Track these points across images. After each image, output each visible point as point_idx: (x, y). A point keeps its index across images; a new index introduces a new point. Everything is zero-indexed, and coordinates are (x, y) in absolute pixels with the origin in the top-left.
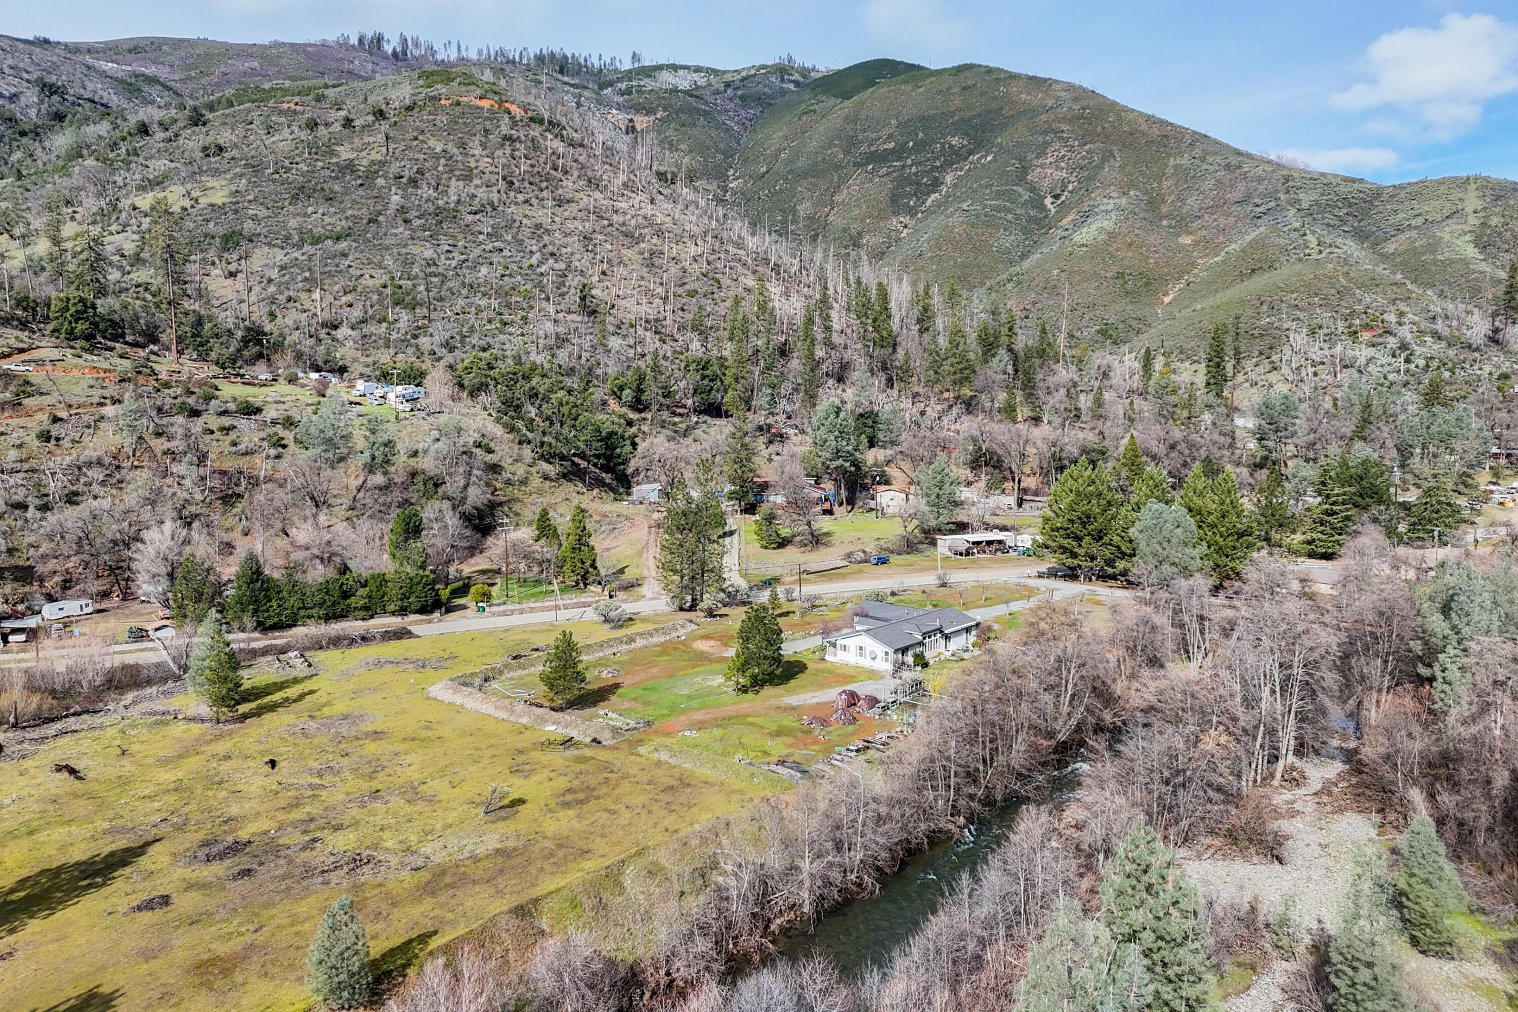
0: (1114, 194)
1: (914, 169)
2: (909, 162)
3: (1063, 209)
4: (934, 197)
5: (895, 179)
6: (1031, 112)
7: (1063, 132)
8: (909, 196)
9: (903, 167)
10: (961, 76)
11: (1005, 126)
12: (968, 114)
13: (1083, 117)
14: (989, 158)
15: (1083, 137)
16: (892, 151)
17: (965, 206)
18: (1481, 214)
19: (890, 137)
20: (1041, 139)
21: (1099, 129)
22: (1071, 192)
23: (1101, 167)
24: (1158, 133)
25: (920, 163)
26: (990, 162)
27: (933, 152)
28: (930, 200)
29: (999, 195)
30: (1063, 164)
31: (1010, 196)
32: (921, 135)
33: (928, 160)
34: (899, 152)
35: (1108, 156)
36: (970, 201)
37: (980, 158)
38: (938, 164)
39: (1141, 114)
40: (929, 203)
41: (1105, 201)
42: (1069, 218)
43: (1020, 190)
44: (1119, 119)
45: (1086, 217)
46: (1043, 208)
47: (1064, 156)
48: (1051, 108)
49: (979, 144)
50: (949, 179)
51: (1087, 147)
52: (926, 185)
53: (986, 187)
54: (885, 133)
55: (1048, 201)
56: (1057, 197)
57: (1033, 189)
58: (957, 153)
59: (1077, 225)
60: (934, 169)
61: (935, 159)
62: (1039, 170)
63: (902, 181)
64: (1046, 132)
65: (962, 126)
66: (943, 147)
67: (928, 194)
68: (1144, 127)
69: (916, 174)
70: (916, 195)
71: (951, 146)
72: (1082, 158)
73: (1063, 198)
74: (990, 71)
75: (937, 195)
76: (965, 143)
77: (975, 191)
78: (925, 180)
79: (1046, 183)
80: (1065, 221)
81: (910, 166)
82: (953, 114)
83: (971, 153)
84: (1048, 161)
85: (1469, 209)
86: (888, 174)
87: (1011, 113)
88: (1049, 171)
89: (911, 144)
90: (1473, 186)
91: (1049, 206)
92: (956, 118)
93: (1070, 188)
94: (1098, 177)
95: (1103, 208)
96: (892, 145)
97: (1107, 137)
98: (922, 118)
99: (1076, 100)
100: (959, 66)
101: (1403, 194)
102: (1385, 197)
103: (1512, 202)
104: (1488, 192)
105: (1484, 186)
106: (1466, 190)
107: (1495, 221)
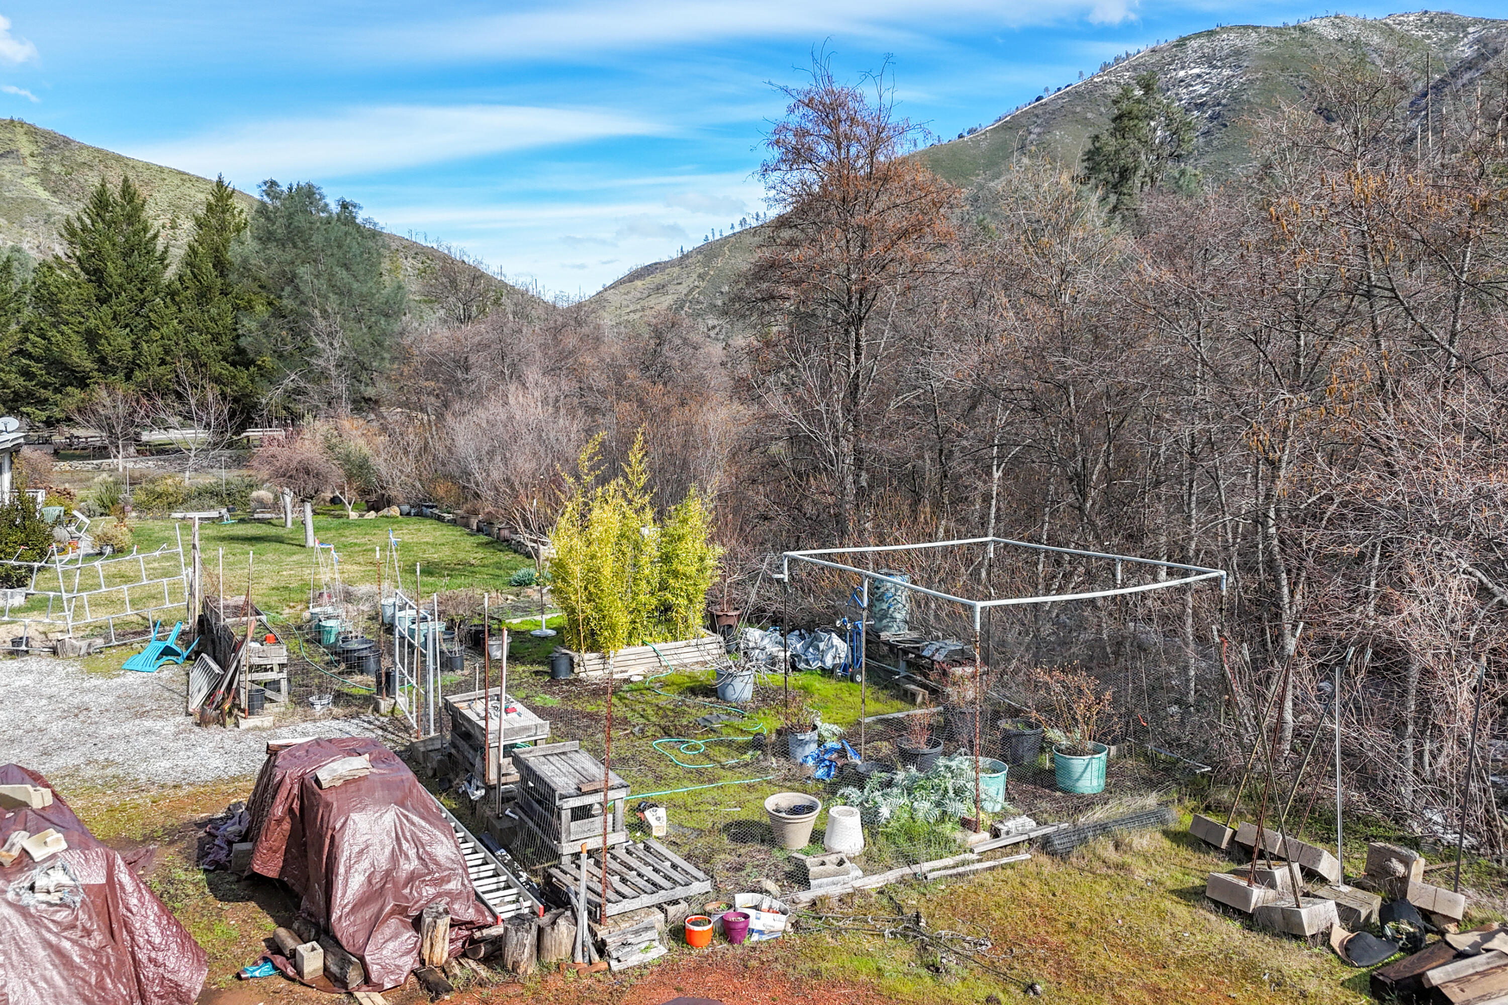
18: (39, 159)
85: (24, 152)
90: (20, 130)
103: (67, 153)
104: (39, 139)
105: (33, 132)
106: (13, 132)
107: (56, 168)
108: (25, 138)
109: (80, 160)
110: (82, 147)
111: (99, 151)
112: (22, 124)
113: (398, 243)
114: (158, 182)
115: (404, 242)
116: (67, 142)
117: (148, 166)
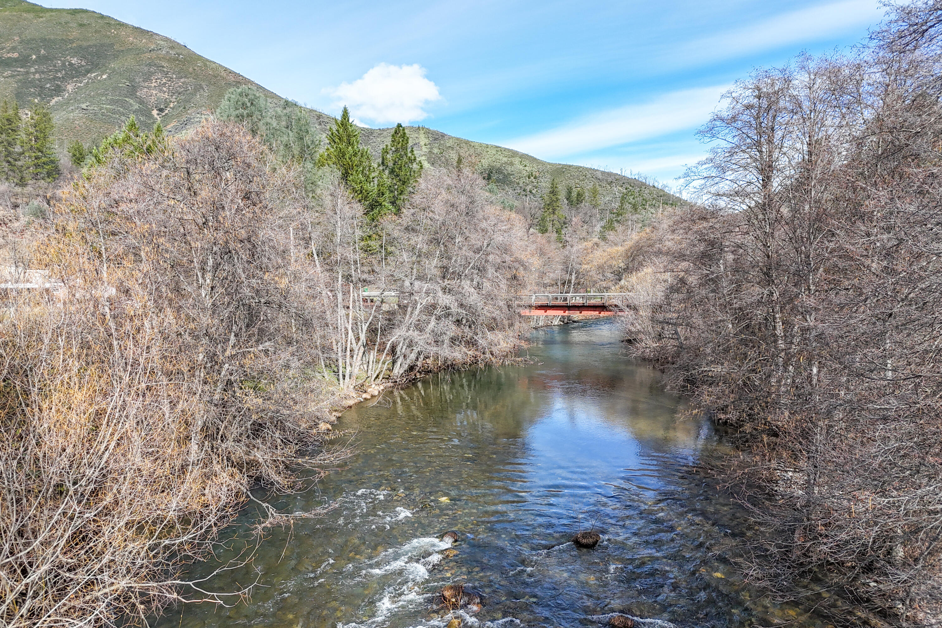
0: (204, 112)
1: (37, 76)
2: (32, 70)
3: (166, 119)
4: (56, 99)
5: (20, 81)
6: (138, 51)
7: (163, 67)
8: (34, 95)
9: (27, 73)
10: (78, 16)
11: (116, 56)
12: (85, 44)
13: (178, 60)
14: (104, 77)
15: (179, 73)
16: (16, 60)
17: (84, 106)
18: (428, 146)
19: (14, 49)
20: (146, 69)
21: (191, 70)
22: (173, 108)
23: (194, 94)
24: (233, 79)
25: (43, 72)
26: (105, 79)
27: (55, 66)
28: (53, 101)
29: (112, 102)
30: (165, 89)
31: (123, 104)
32: (43, 52)
33: (51, 71)
34: (24, 61)
35: (198, 88)
36: (88, 104)
37: (97, 76)
38: (59, 75)
39: (220, 66)
40: (53, 102)
41: (198, 115)
42: (172, 125)
43: (131, 101)
44: (205, 65)
45: (185, 124)
46: (150, 116)
47: (165, 84)
48: (154, 50)
49: (95, 66)
50: (70, 88)
51: (182, 80)
52: (49, 89)
53: (103, 95)
54: (8, 45)
55: (155, 112)
56: (161, 110)
57: (141, 102)
58: (76, 70)
59: (177, 130)
60: (55, 78)
61: (57, 71)
62: (145, 90)
63: (26, 83)
64: (150, 65)
65: (80, 51)
66: (64, 64)
67: (52, 96)
68: (223, 74)
69: (39, 80)
70: (40, 95)
71: (71, 64)
72: (179, 87)
73: (167, 112)
74: (102, 17)
75: (60, 98)
76: (84, 64)
77: (93, 97)
78: (48, 86)
79: (153, 99)
80: (169, 127)
81: (34, 74)
82: (71, 42)
83: (88, 71)
84: (153, 85)
85: (422, 143)
86: (13, 76)
87: (122, 49)
88: (154, 92)
89: (34, 57)
90: (422, 132)
91: (156, 116)
92: (75, 45)
93: (172, 105)
94: (192, 100)
95: (196, 120)
96: (16, 55)
97: (197, 75)
98: (44, 40)
99: (172, 48)
100: (76, 9)
101: (385, 133)
102: (375, 135)
103: (442, 142)
104: (430, 135)
105: (428, 132)
106: (418, 133)
107: (436, 151)
108: (423, 135)
109: (448, 145)
110: (450, 138)
111: (458, 139)
112: (423, 128)
113: (613, 177)
114: (485, 153)
115: (617, 177)
116: (443, 135)
117: (481, 145)
